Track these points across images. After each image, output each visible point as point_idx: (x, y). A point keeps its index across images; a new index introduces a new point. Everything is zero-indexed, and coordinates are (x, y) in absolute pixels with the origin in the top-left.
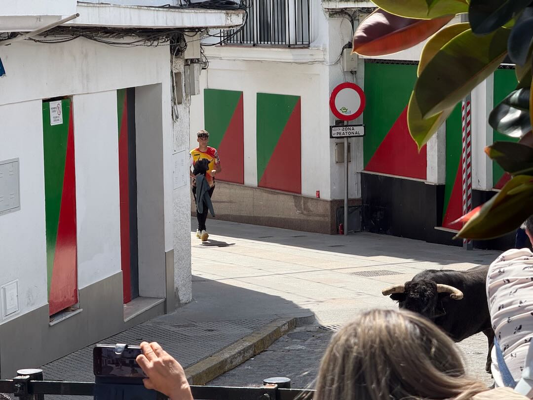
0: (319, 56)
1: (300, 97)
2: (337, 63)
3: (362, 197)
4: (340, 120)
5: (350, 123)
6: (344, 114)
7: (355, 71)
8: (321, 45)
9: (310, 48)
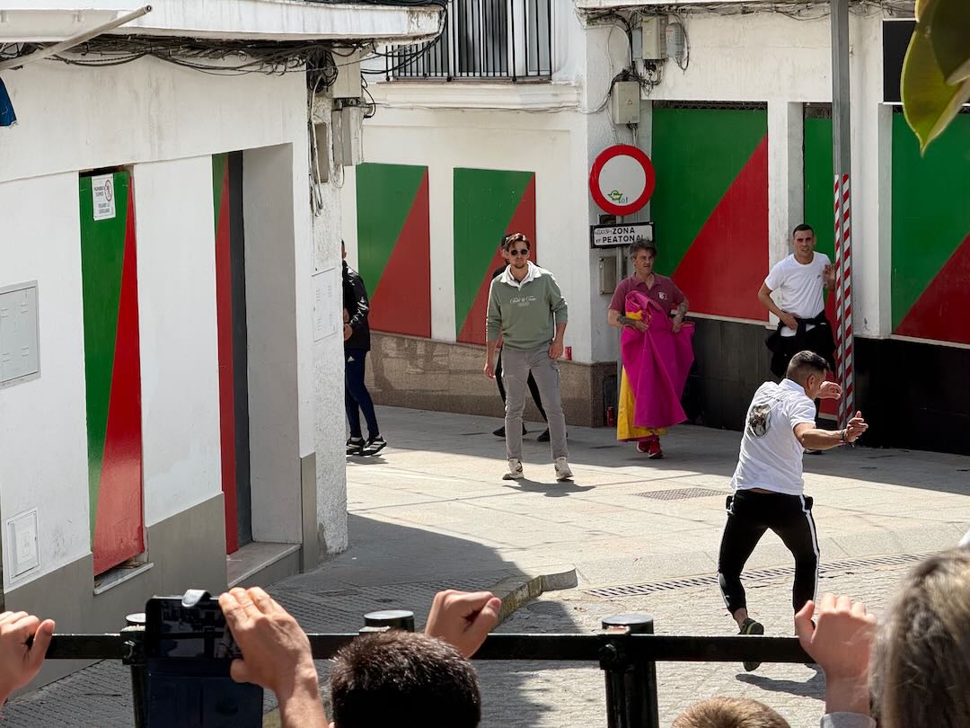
0: (570, 97)
1: (534, 174)
2: (601, 109)
4: (608, 214)
5: (627, 219)
6: (616, 203)
7: (636, 124)
8: (573, 78)
9: (553, 83)
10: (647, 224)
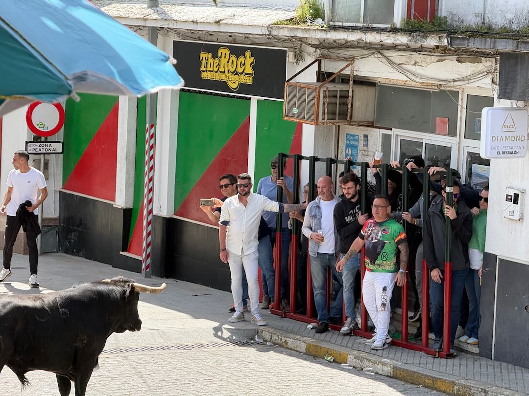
3: (59, 216)
10: (59, 142)
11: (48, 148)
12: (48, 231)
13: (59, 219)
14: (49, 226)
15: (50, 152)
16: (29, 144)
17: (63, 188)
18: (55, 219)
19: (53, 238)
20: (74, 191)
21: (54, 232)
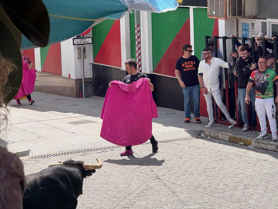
5: (84, 36)
10: (90, 38)
11: (84, 41)
12: (88, 85)
13: (93, 78)
14: (87, 82)
15: (86, 43)
16: (74, 40)
17: (94, 62)
18: (91, 78)
19: (91, 89)
20: (100, 63)
21: (91, 85)
